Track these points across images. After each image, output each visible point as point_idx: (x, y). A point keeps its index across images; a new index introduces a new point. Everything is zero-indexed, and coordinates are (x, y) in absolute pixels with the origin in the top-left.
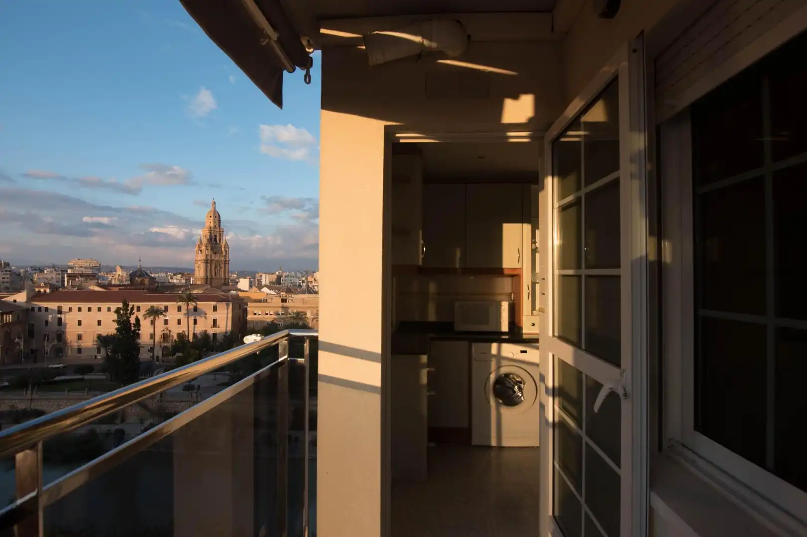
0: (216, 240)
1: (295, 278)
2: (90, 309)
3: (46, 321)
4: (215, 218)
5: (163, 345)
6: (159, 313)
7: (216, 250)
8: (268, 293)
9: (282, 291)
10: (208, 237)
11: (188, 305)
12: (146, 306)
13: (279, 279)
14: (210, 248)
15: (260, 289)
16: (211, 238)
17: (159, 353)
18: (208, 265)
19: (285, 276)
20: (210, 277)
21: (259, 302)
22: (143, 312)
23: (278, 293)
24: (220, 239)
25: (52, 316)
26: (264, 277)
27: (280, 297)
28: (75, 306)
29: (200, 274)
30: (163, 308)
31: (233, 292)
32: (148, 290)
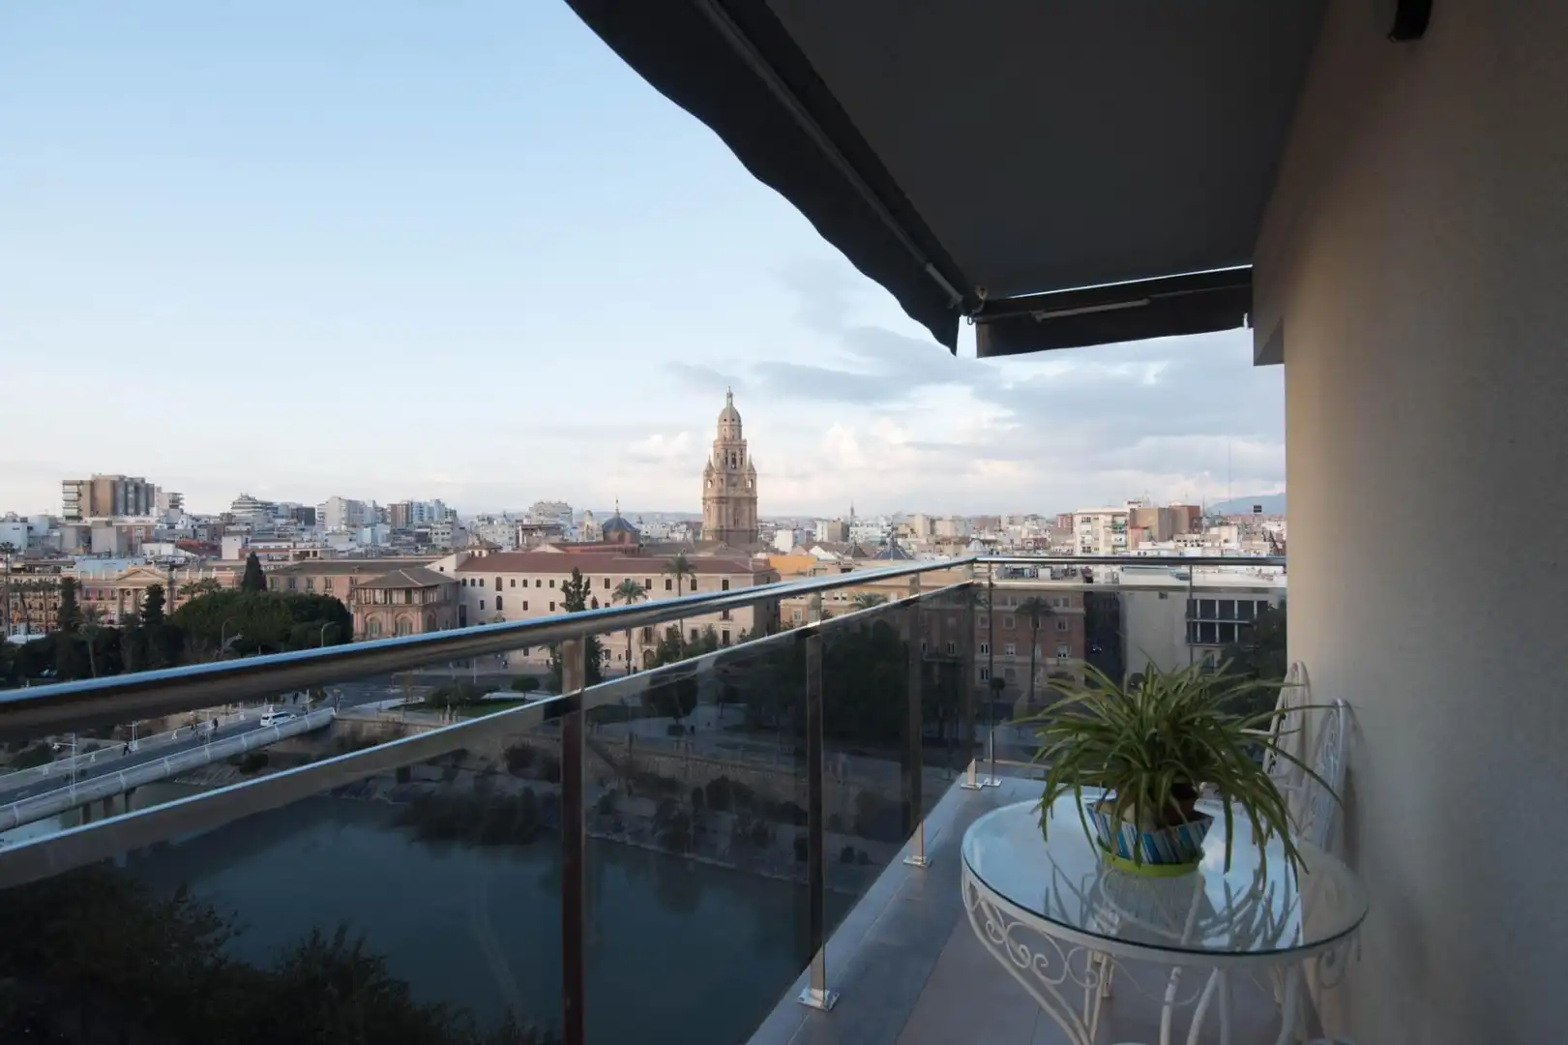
0: (734, 461)
1: (874, 529)
2: (538, 584)
3: (482, 602)
4: (733, 423)
5: (646, 647)
6: (634, 591)
7: (735, 479)
8: (821, 558)
9: (847, 553)
10: (722, 457)
11: (680, 578)
12: (618, 578)
13: (846, 530)
14: (724, 477)
15: (808, 548)
16: (727, 458)
17: (637, 660)
18: (724, 506)
19: (857, 525)
20: (725, 528)
21: (803, 574)
22: (612, 590)
23: (839, 557)
24: (742, 459)
25: (489, 594)
26: (819, 526)
27: (839, 564)
28: (519, 577)
29: (711, 523)
30: (644, 584)
31: (761, 556)
32: (626, 551)
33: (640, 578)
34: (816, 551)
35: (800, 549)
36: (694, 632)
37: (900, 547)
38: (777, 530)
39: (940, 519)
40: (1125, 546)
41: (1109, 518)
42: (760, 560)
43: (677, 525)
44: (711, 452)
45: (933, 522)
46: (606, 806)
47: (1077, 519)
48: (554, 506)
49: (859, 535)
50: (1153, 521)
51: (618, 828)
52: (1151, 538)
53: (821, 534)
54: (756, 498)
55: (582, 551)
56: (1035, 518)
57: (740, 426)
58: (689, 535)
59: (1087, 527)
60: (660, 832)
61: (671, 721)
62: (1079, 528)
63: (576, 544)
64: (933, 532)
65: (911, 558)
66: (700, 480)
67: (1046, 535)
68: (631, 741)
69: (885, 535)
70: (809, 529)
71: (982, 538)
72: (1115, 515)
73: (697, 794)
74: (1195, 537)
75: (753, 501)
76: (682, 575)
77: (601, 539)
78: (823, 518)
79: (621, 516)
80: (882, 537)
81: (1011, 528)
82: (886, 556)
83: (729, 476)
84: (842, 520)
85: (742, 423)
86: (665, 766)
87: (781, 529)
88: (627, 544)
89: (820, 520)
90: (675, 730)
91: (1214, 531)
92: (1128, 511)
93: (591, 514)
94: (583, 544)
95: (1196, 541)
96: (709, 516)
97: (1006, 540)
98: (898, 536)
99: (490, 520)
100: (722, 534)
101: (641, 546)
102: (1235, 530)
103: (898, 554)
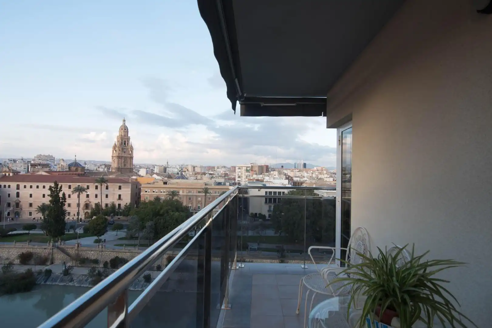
0: (125, 144)
2: (38, 187)
3: (9, 195)
4: (125, 130)
5: (86, 211)
6: (82, 190)
7: (125, 150)
8: (156, 178)
9: (166, 177)
10: (120, 142)
11: (101, 185)
12: (74, 185)
13: (165, 169)
14: (121, 149)
15: (151, 175)
16: (122, 143)
17: (82, 216)
18: (120, 159)
19: (169, 168)
20: (120, 167)
21: (149, 184)
22: (72, 189)
23: (162, 178)
24: (128, 143)
25: (13, 191)
26: (156, 167)
27: (163, 180)
28: (28, 185)
29: (115, 165)
30: (86, 187)
31: (134, 177)
32: (79, 175)
33: (85, 185)
34: (155, 176)
35: (149, 175)
36: (107, 205)
37: (183, 175)
38: (140, 168)
39: (197, 167)
40: (250, 176)
41: (246, 168)
42: (134, 179)
43: (101, 165)
44: (116, 140)
45: (194, 167)
46: (67, 272)
47: (237, 168)
48: (46, 156)
49: (170, 171)
50: (256, 169)
51: (72, 280)
52: (256, 174)
53: (156, 170)
54: (133, 157)
55: (59, 174)
56: (225, 167)
57: (128, 132)
58: (106, 169)
59: (240, 170)
60: (90, 279)
61: (96, 238)
62: (237, 170)
63: (56, 172)
64: (194, 170)
65: (187, 179)
66: (111, 150)
67: (227, 172)
68: (78, 246)
69: (178, 171)
70: (152, 168)
71: (209, 173)
72: (247, 167)
73: (106, 264)
74: (267, 174)
75: (132, 158)
76: (102, 184)
77: (68, 170)
78: (158, 164)
79: (77, 161)
80: (178, 172)
81: (218, 170)
82: (179, 178)
83: (123, 149)
84: (164, 166)
85: (129, 131)
86: (92, 255)
87: (142, 168)
88: (79, 172)
89: (156, 165)
90: (97, 241)
91: (272, 172)
92: (251, 166)
93: (63, 160)
94: (59, 172)
95: (268, 175)
96: (114, 163)
97: (216, 174)
98: (183, 171)
99: (15, 161)
100: (119, 169)
101: (85, 173)
102: (277, 172)
103: (183, 177)
